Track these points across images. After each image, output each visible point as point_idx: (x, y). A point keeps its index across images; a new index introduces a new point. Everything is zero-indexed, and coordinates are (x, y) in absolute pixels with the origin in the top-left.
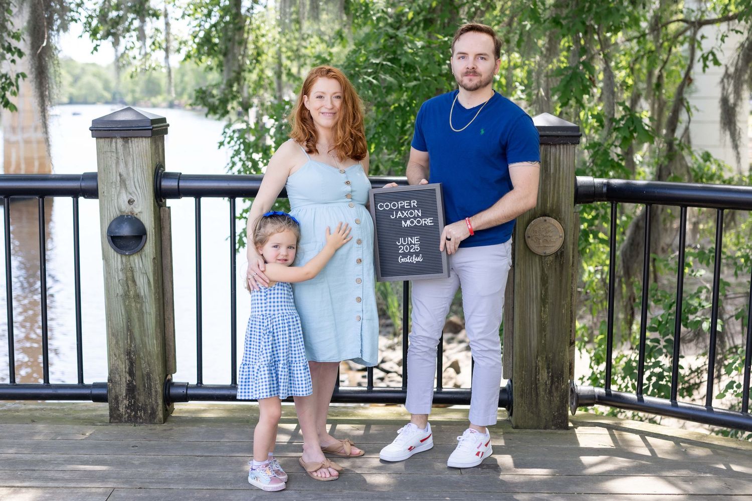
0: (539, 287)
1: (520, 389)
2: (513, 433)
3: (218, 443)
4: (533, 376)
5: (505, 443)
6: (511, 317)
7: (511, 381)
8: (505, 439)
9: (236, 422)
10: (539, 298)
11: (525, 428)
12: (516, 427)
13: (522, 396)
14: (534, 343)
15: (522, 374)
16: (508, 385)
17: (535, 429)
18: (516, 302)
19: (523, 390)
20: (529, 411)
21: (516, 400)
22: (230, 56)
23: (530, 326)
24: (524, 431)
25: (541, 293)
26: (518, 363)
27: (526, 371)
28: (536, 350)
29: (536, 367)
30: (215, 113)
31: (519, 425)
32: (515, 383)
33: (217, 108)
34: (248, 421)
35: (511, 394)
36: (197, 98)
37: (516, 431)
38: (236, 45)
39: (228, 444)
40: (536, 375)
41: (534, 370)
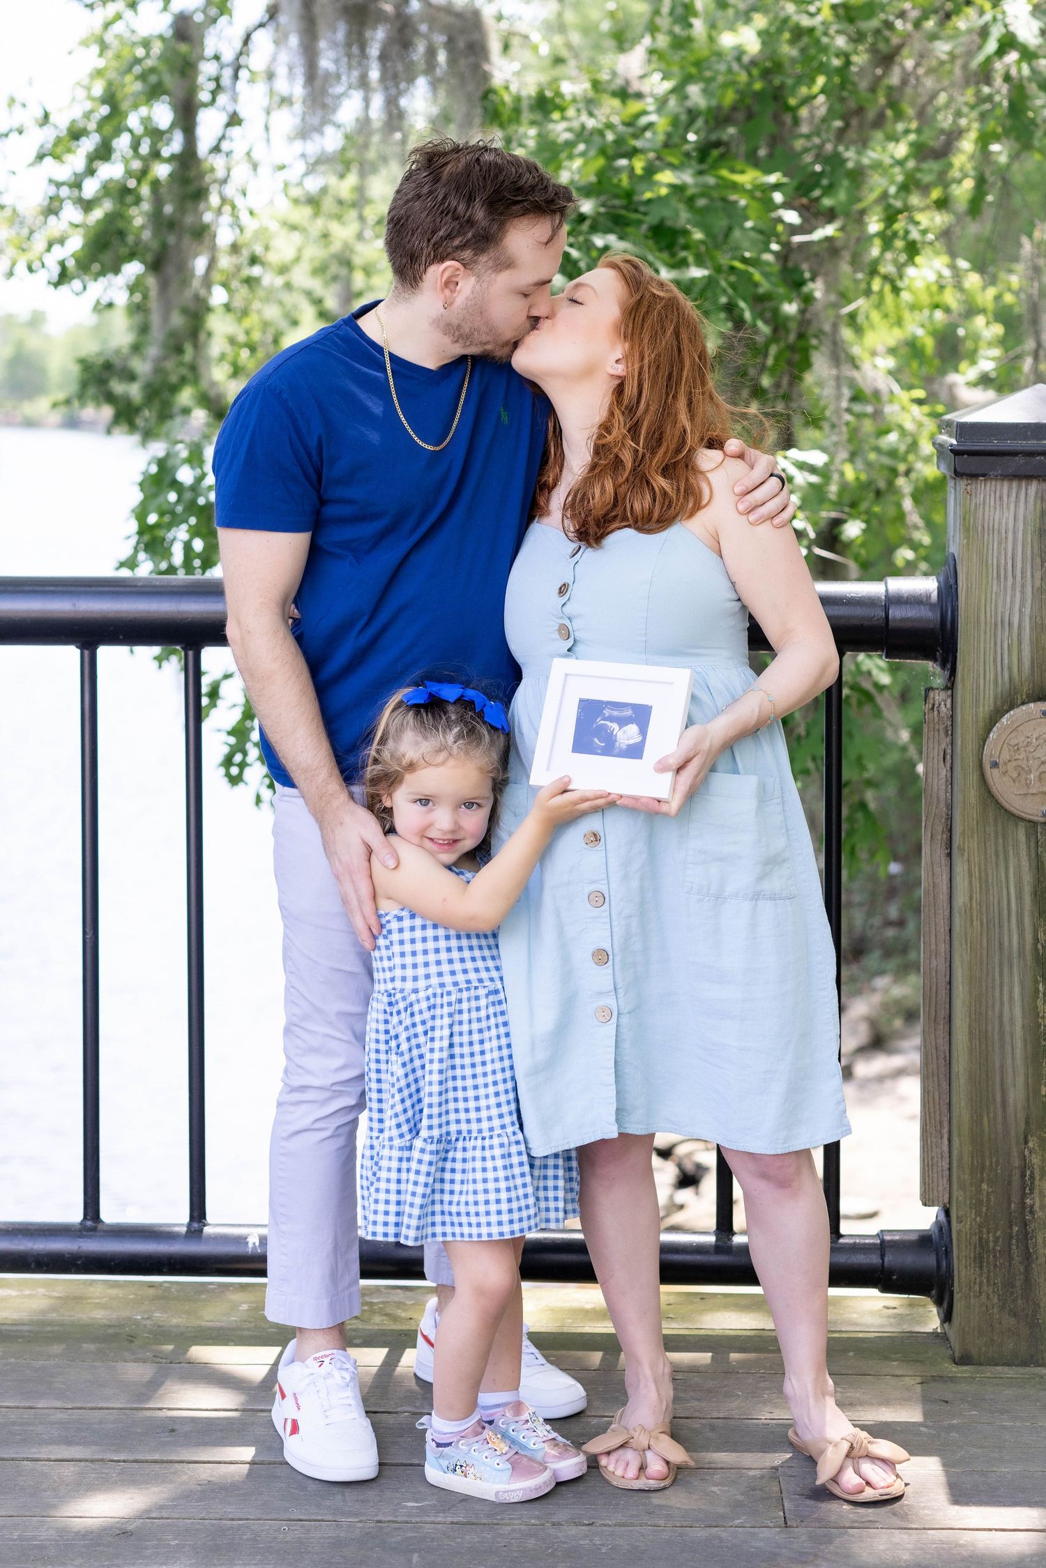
0: (1027, 920)
1: (975, 1239)
2: (953, 1380)
3: (27, 1415)
4: (1015, 1198)
5: (926, 1415)
6: (943, 1013)
7: (947, 1212)
8: (926, 1400)
9: (95, 1339)
10: (1029, 957)
11: (994, 1363)
12: (964, 1360)
13: (979, 1260)
14: (1016, 1095)
15: (979, 1191)
16: (937, 1222)
17: (1024, 1364)
18: (957, 963)
19: (982, 1243)
20: (1002, 1308)
21: (963, 1272)
22: (170, 270)
23: (1002, 1039)
24: (989, 1371)
25: (1036, 940)
26: (966, 1158)
27: (991, 1183)
28: (1021, 1115)
29: (1023, 1168)
30: (133, 427)
31: (974, 1351)
32: (960, 1220)
33: (137, 410)
34: (131, 1338)
35: (948, 1253)
36: (84, 385)
37: (965, 1370)
38: (187, 241)
39: (60, 1416)
40: (1024, 1196)
41: (1016, 1177)
